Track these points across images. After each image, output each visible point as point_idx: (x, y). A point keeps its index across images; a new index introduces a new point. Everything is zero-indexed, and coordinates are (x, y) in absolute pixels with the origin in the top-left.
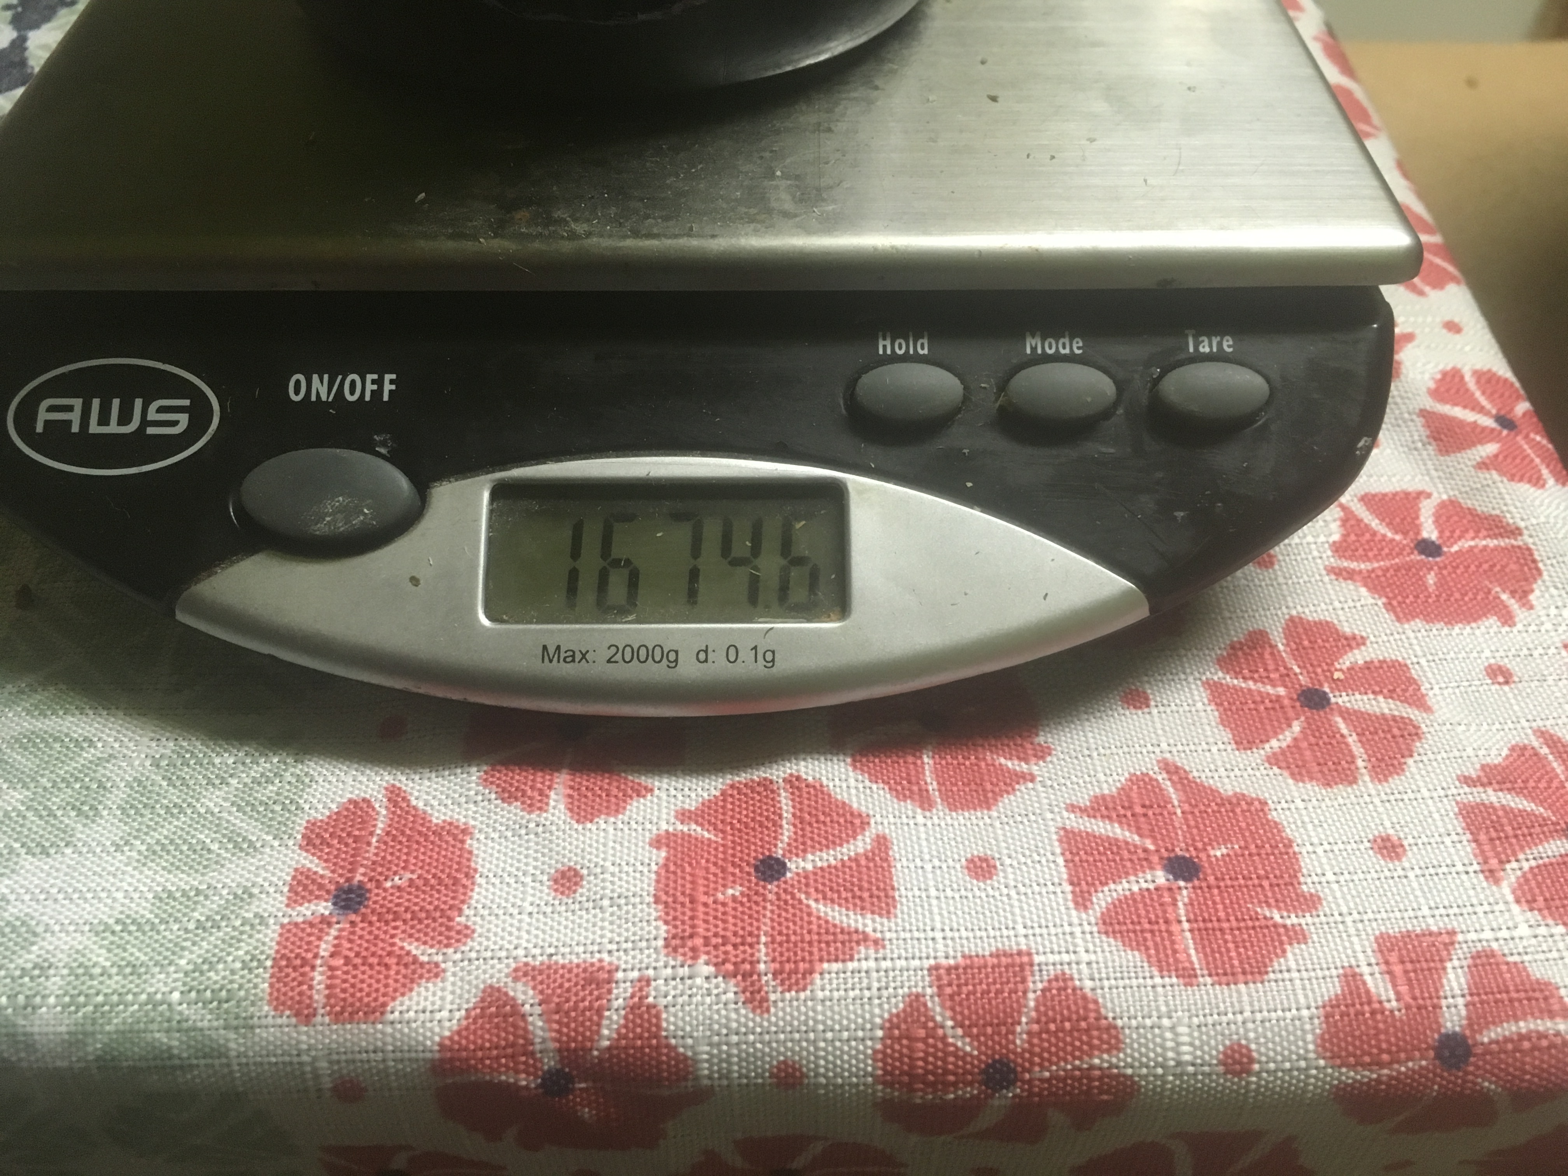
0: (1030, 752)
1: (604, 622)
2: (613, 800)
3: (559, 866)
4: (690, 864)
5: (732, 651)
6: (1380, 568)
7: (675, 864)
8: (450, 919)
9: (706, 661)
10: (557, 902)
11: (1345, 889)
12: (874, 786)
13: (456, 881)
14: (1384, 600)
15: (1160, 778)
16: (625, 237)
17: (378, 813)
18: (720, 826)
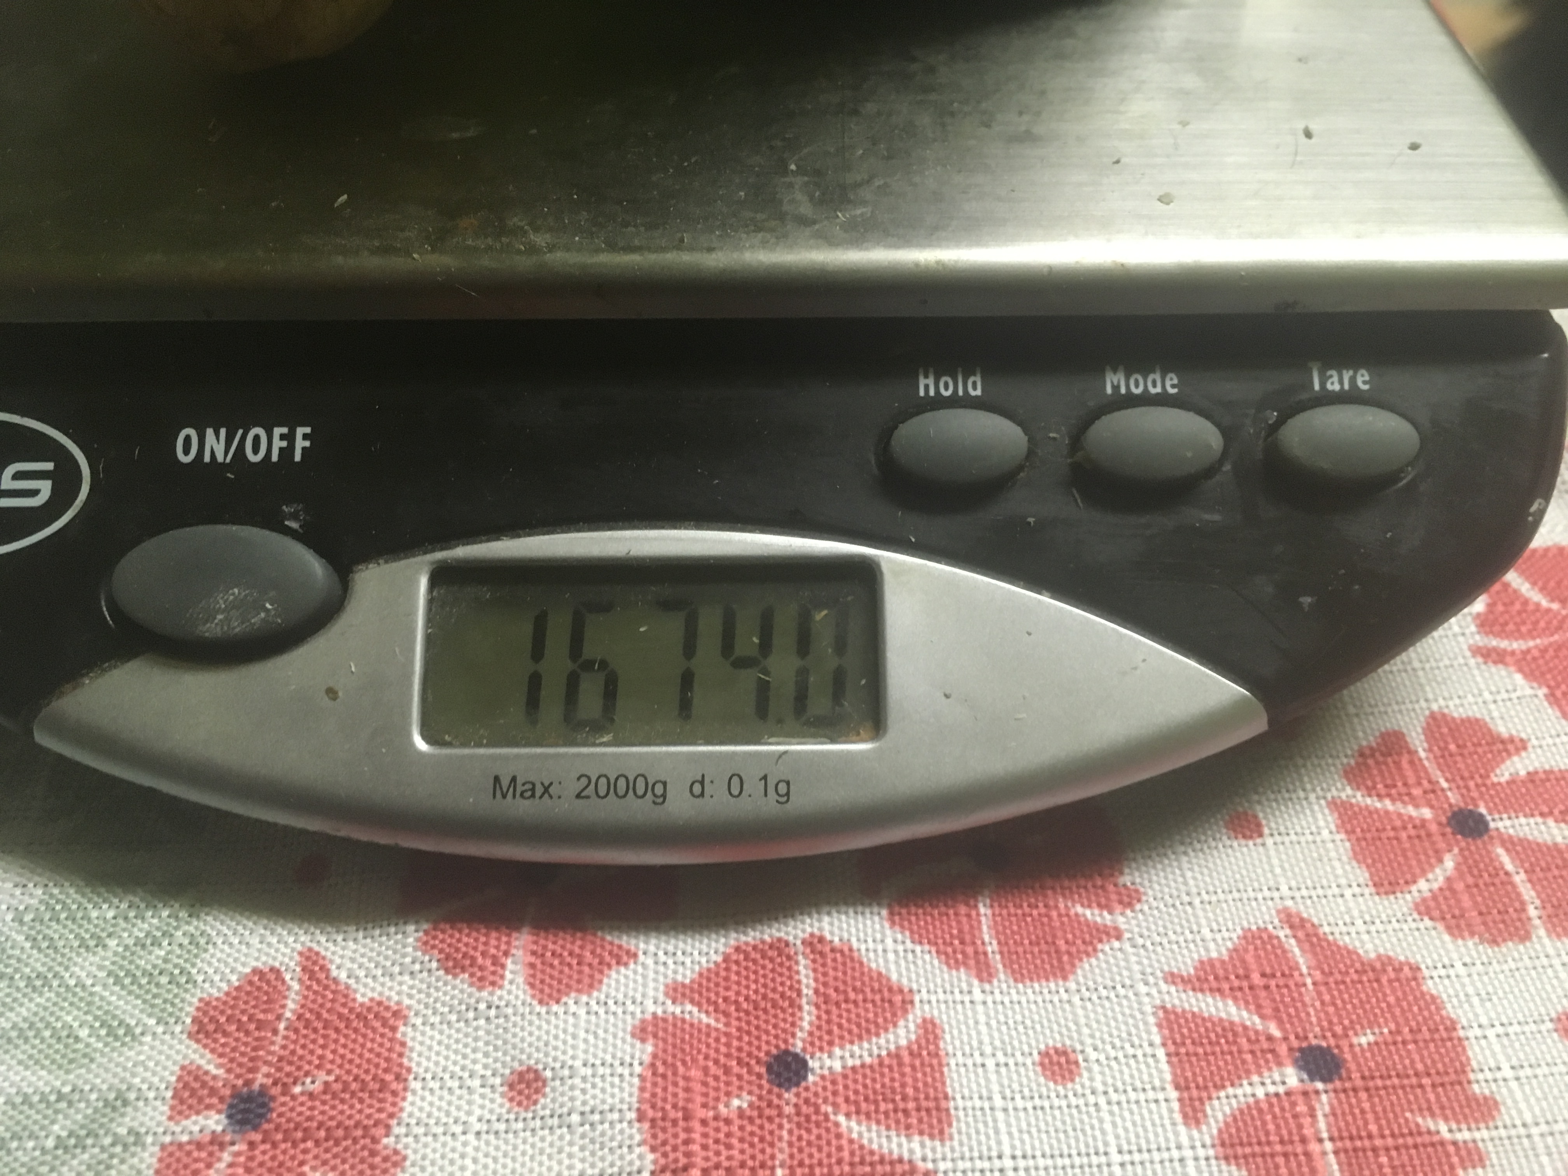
0: (1114, 897)
1: (573, 743)
2: (586, 969)
3: (516, 1065)
4: (684, 1063)
5: (735, 781)
6: (1536, 647)
7: (665, 1063)
8: (375, 1140)
9: (702, 795)
10: (512, 1116)
11: (1527, 1088)
12: (918, 949)
13: (383, 1086)
14: (1545, 690)
15: (1281, 934)
16: (598, 251)
17: (289, 988)
18: (722, 1006)
